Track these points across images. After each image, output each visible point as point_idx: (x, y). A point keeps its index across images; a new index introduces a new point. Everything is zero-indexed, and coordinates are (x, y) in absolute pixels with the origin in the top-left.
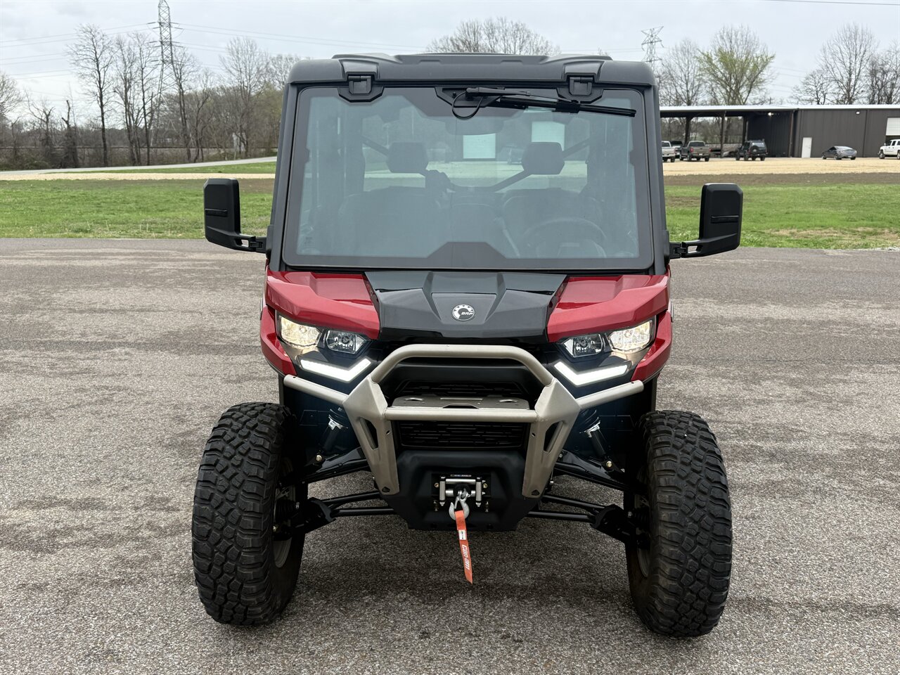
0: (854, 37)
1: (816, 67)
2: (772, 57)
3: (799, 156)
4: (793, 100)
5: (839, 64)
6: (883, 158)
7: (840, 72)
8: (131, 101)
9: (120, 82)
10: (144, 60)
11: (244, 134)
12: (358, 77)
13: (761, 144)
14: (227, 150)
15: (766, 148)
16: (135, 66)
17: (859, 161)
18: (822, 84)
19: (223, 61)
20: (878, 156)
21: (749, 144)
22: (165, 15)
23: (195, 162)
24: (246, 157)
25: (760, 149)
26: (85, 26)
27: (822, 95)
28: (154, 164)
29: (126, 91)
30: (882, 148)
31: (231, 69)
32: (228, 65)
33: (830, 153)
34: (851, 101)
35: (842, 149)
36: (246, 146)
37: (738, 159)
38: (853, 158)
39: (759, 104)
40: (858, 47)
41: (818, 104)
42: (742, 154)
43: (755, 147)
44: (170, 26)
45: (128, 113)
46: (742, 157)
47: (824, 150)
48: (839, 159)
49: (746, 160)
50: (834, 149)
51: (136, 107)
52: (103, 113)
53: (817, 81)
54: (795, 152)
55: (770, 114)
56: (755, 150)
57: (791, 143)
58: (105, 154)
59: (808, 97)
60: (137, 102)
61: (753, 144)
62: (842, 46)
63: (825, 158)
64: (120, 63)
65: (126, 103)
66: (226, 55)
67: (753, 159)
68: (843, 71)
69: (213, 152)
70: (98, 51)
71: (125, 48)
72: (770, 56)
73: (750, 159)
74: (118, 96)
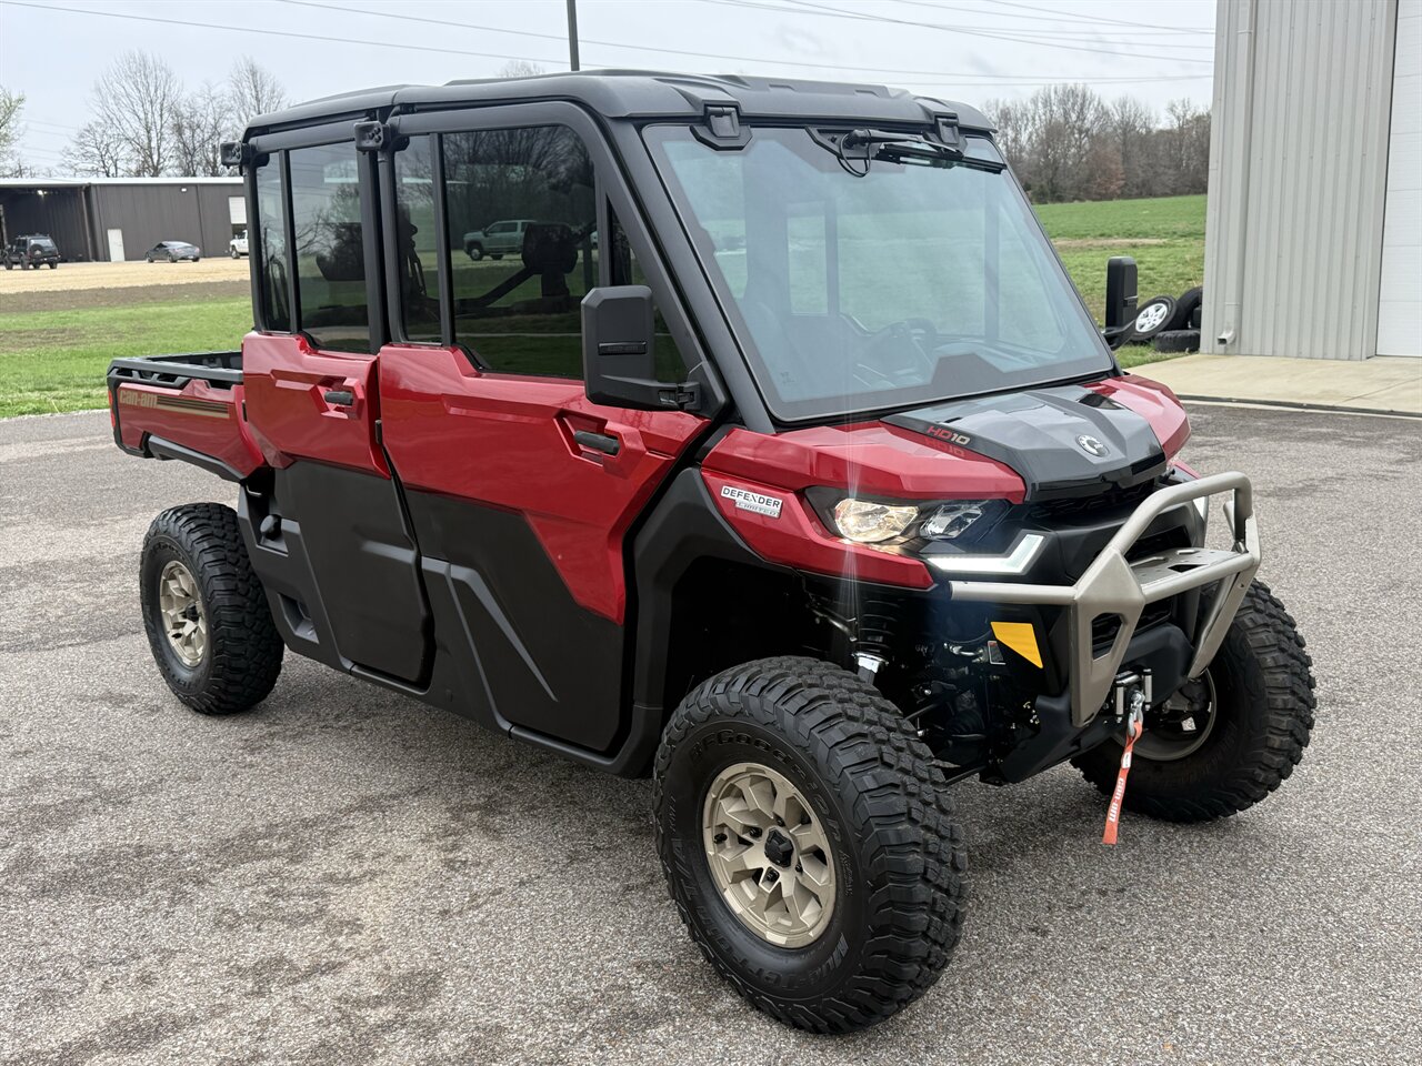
0: (142, 71)
1: (92, 118)
2: (20, 100)
3: (107, 258)
4: (65, 171)
5: (129, 115)
6: (237, 258)
7: (133, 127)
12: (720, 109)
13: (47, 242)
15: (55, 248)
17: (205, 264)
18: (108, 145)
20: (229, 255)
21: (25, 242)
25: (47, 250)
27: (110, 162)
30: (232, 243)
33: (158, 252)
34: (156, 172)
35: (177, 246)
37: (10, 268)
38: (196, 260)
39: (11, 175)
40: (152, 89)
41: (108, 176)
42: (14, 259)
43: (38, 247)
46: (16, 263)
47: (147, 248)
48: (174, 261)
49: (25, 269)
50: (161, 246)
53: (99, 140)
54: (99, 254)
55: (40, 192)
56: (38, 252)
57: (89, 239)
59: (89, 166)
61: (33, 242)
62: (127, 86)
63: (152, 261)
67: (36, 267)
68: (136, 125)
72: (14, 98)
73: (31, 267)
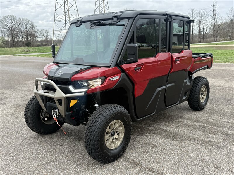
8: (200, 27)
9: (198, 22)
10: (205, 16)
11: (230, 34)
14: (225, 38)
16: (203, 18)
19: (227, 14)
22: (215, 3)
23: (216, 41)
24: (231, 40)
26: (191, 8)
28: (204, 43)
29: (200, 24)
31: (229, 16)
32: (228, 15)
36: (231, 37)
44: (216, 6)
45: (200, 30)
51: (202, 28)
52: (193, 30)
58: (192, 41)
60: (202, 27)
64: (199, 17)
65: (199, 27)
66: (228, 12)
69: (221, 39)
70: (194, 14)
71: (201, 13)
74: (197, 25)
